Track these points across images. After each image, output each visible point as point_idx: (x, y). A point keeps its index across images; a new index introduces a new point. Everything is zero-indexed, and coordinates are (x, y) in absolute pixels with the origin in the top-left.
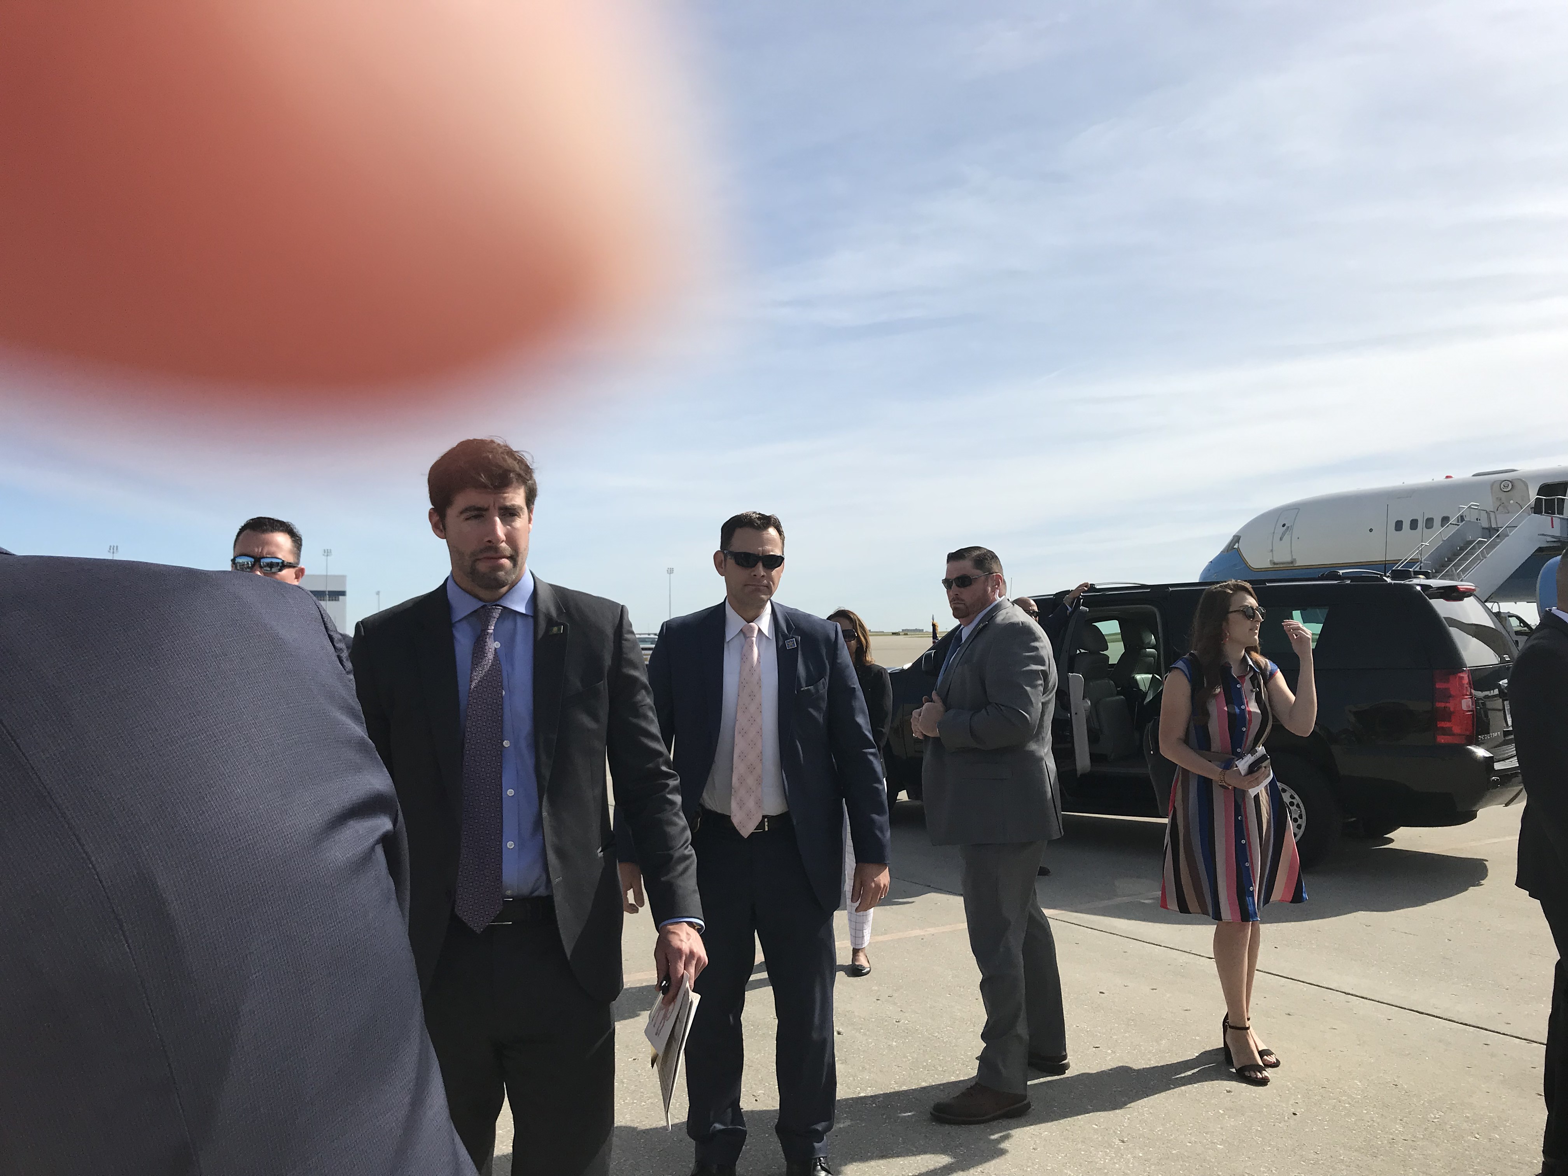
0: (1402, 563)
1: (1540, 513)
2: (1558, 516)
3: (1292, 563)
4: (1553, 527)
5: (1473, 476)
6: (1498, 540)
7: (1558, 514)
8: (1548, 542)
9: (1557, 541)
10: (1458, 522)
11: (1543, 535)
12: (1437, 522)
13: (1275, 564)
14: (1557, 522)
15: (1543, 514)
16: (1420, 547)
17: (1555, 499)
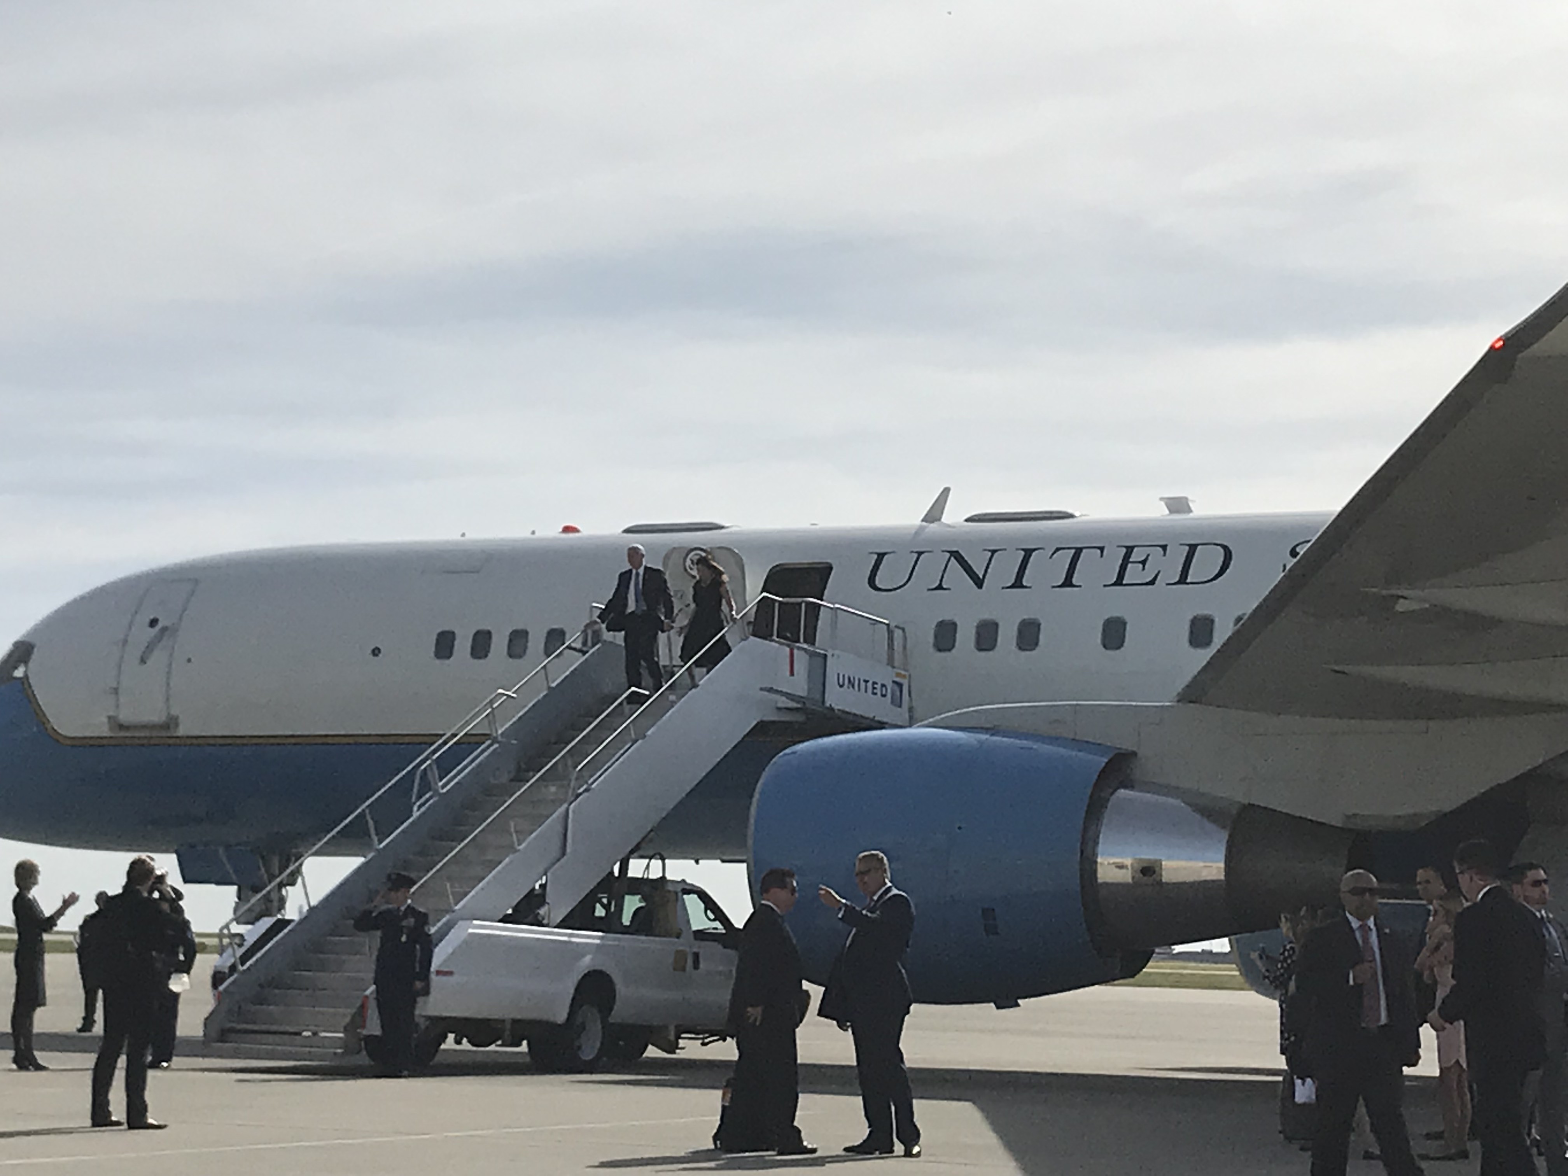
0: (445, 743)
1: (767, 636)
2: (805, 646)
3: (166, 726)
4: (792, 674)
5: (627, 531)
6: (672, 698)
7: (805, 641)
8: (779, 709)
9: (797, 709)
10: (585, 643)
11: (770, 690)
12: (536, 642)
13: (121, 727)
14: (801, 661)
15: (775, 637)
16: (491, 702)
17: (800, 604)
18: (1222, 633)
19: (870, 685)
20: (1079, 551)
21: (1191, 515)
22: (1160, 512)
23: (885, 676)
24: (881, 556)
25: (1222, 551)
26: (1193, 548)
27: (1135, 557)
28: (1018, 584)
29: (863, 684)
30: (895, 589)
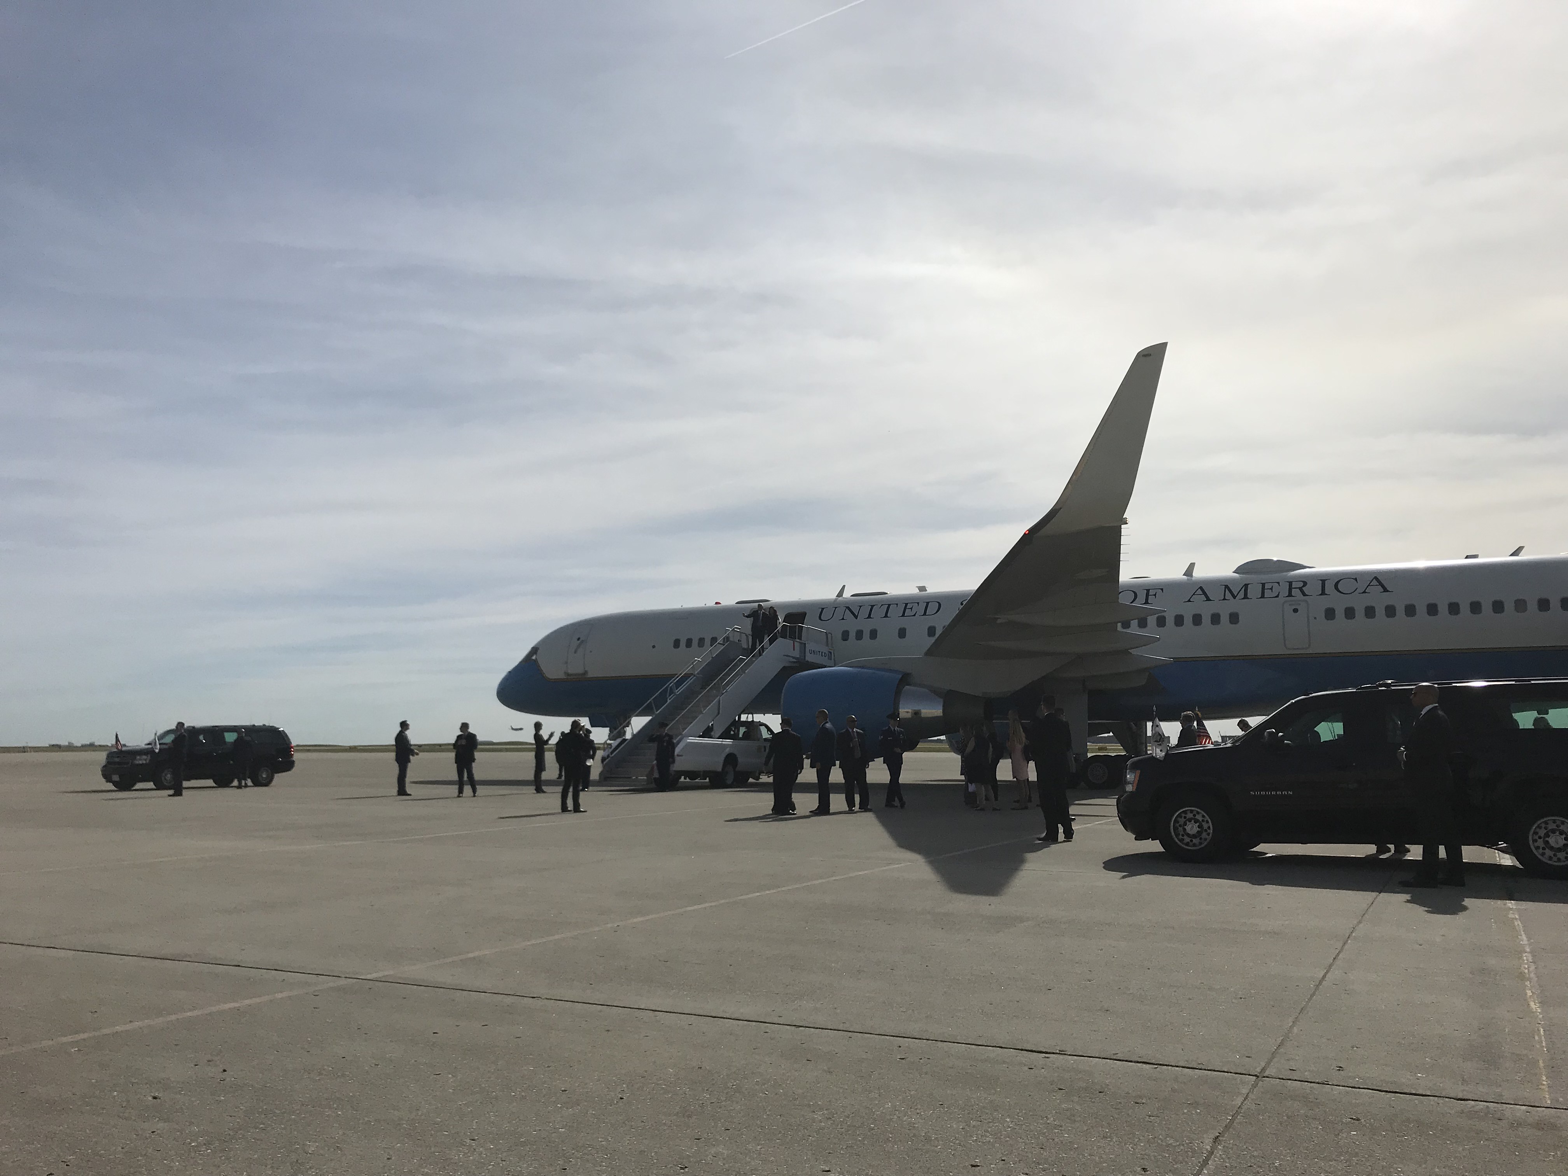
0: (678, 677)
2: (798, 640)
3: (586, 672)
4: (794, 650)
5: (736, 603)
6: (754, 659)
8: (790, 662)
9: (796, 662)
10: (724, 641)
11: (787, 656)
12: (708, 642)
13: (569, 675)
16: (693, 663)
17: (796, 626)
18: (938, 632)
19: (820, 653)
20: (889, 605)
21: (927, 592)
22: (917, 591)
23: (825, 650)
24: (823, 609)
25: (938, 604)
26: (928, 603)
27: (909, 606)
28: (869, 617)
29: (818, 653)
30: (828, 620)
